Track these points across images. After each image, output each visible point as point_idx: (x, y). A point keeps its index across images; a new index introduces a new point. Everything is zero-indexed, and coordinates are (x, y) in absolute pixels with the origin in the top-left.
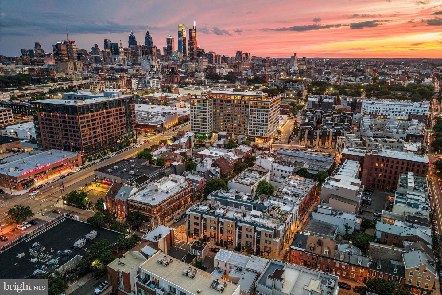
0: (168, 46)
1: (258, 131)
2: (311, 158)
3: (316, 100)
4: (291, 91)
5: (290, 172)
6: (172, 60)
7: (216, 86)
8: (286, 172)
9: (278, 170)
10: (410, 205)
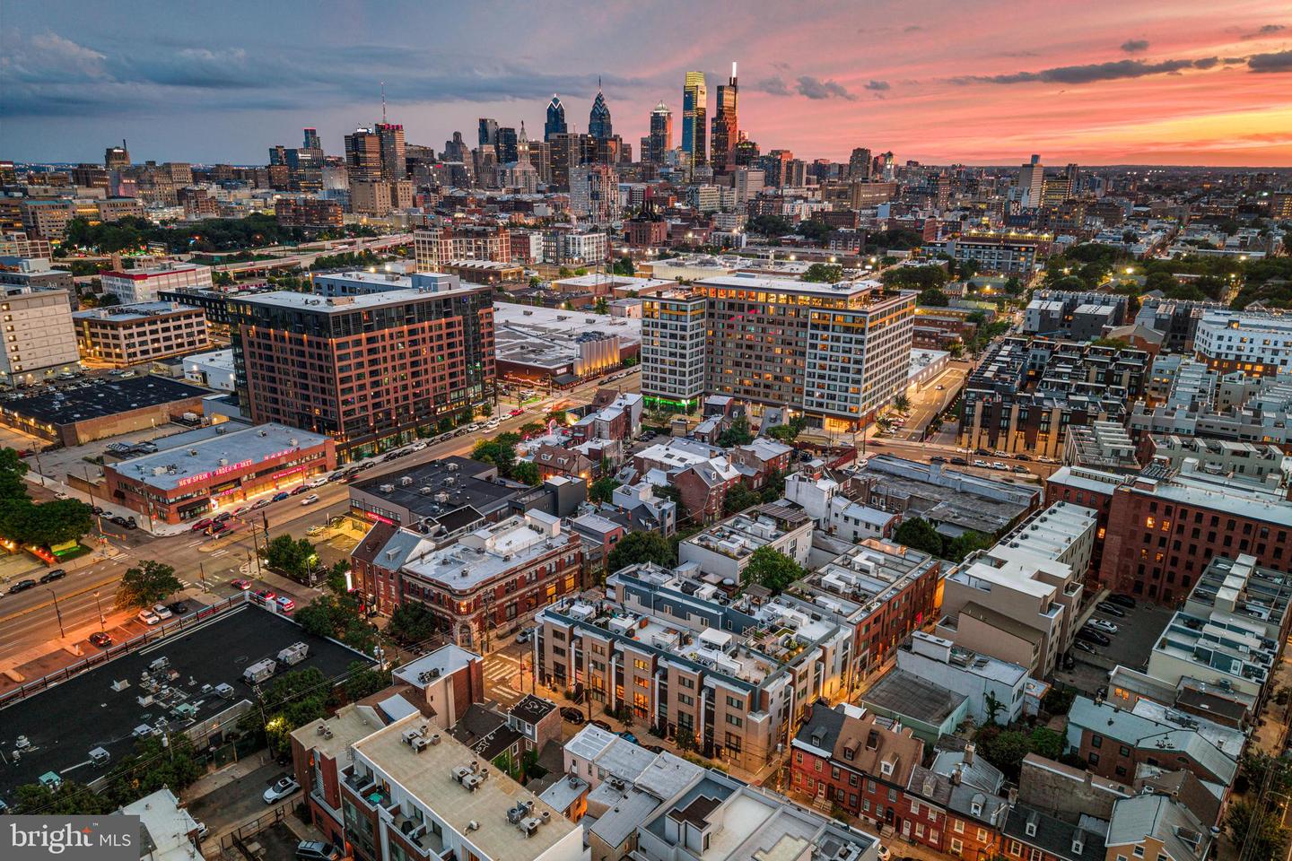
0: (654, 135)
1: (833, 397)
2: (965, 488)
3: (1056, 307)
4: (992, 275)
5: (878, 528)
6: (662, 175)
7: (763, 257)
8: (868, 525)
9: (846, 518)
10: (1202, 656)
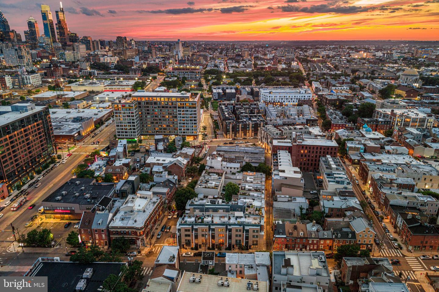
0: (31, 30)
1: (188, 129)
3: (220, 91)
4: (191, 81)
5: (238, 168)
6: (40, 47)
7: (113, 80)
8: (235, 168)
9: (228, 168)
10: (338, 182)
